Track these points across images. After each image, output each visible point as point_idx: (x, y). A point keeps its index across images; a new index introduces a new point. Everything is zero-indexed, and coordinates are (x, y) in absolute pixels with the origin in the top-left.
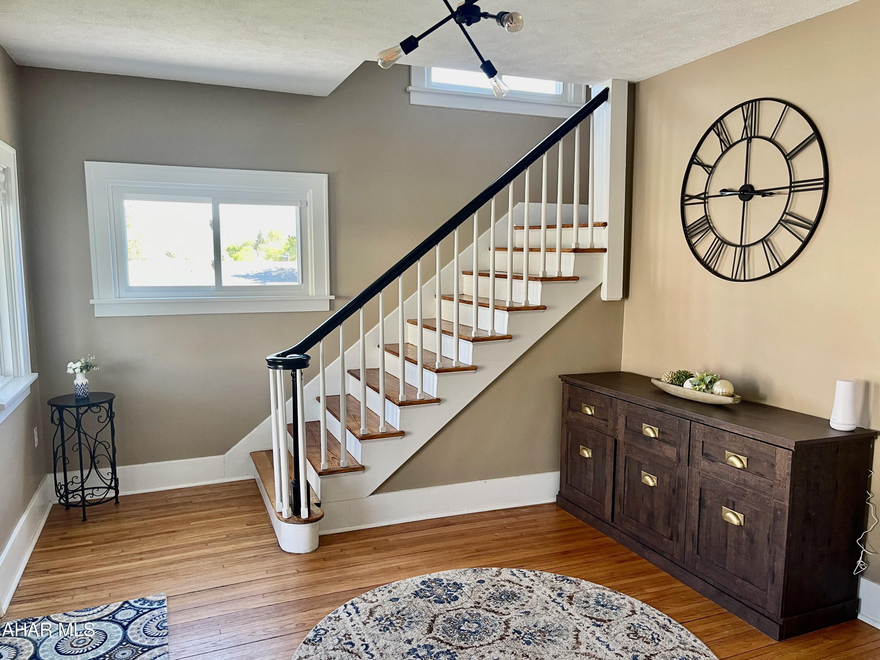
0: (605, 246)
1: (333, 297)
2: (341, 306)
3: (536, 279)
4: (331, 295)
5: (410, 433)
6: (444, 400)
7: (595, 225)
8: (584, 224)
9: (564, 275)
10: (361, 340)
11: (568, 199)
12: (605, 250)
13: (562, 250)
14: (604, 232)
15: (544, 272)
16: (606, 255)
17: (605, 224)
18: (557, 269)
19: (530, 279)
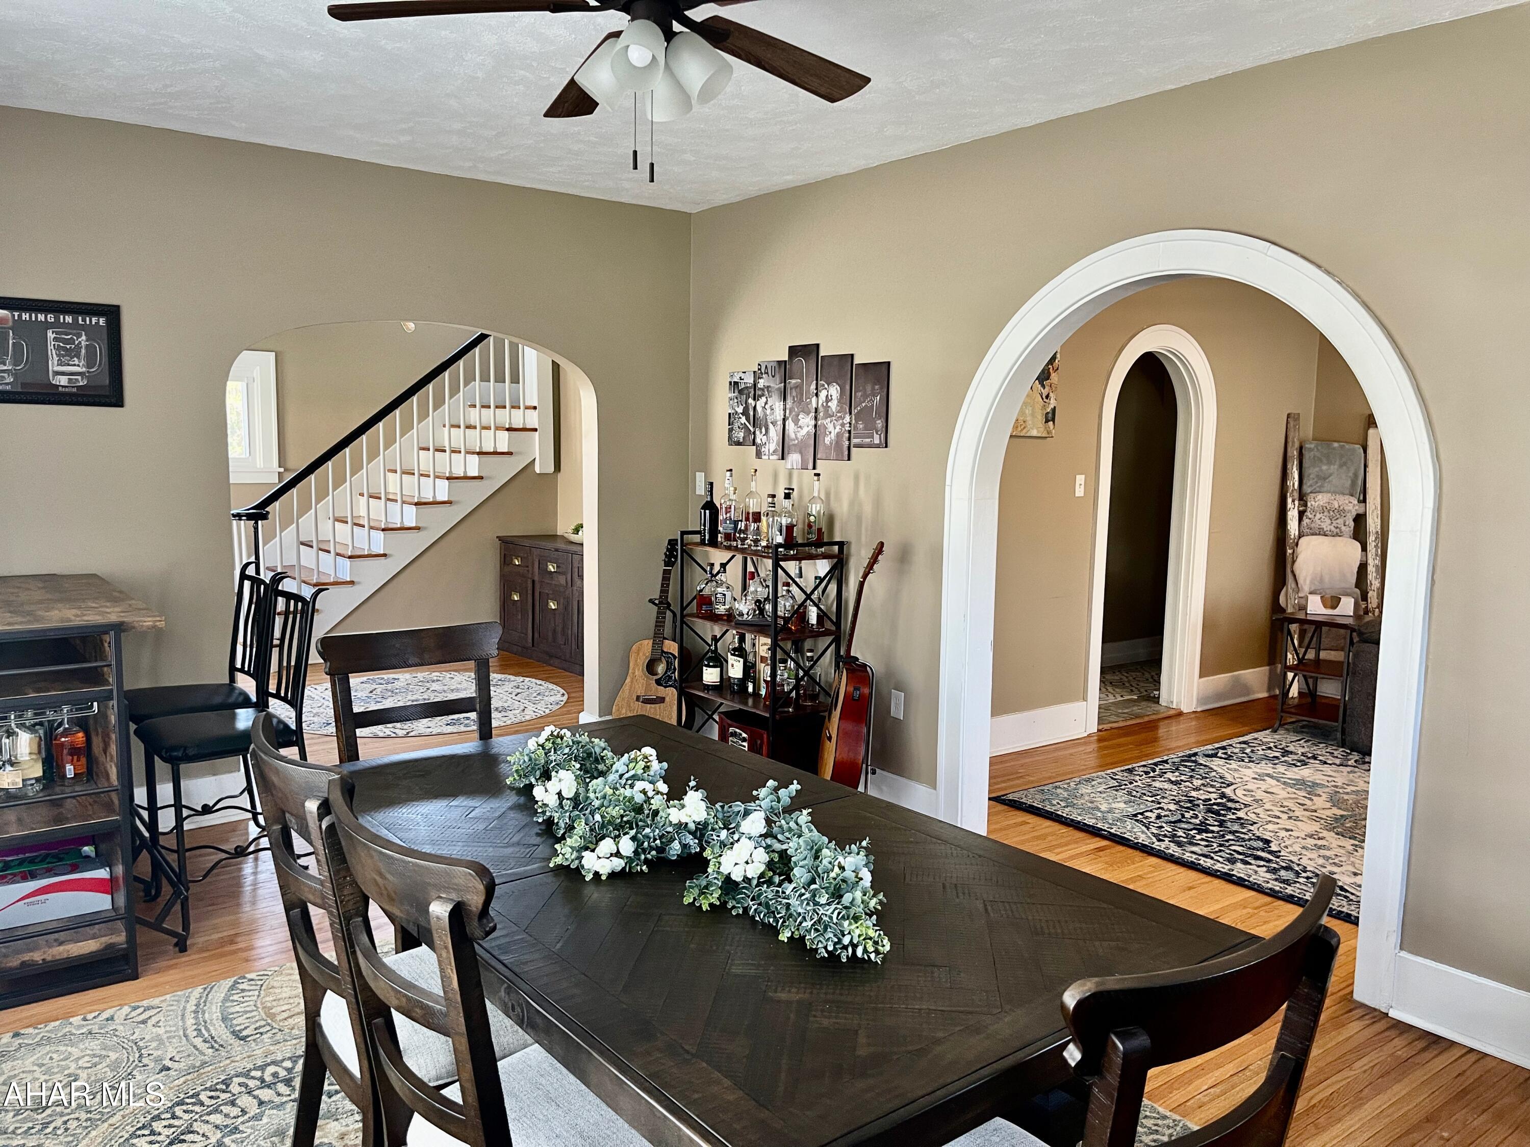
0: (537, 427)
1: (282, 470)
2: (288, 477)
3: (473, 453)
4: (280, 467)
5: (359, 583)
6: (391, 556)
7: (527, 408)
8: (516, 407)
9: (499, 450)
10: (313, 511)
11: (500, 379)
12: (536, 430)
13: (497, 428)
14: (535, 414)
15: (481, 447)
16: (537, 433)
17: (535, 408)
18: (493, 445)
19: (468, 452)
